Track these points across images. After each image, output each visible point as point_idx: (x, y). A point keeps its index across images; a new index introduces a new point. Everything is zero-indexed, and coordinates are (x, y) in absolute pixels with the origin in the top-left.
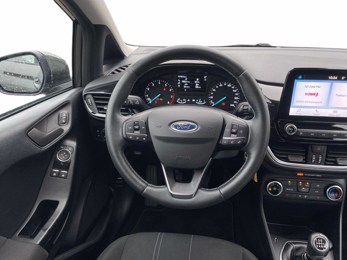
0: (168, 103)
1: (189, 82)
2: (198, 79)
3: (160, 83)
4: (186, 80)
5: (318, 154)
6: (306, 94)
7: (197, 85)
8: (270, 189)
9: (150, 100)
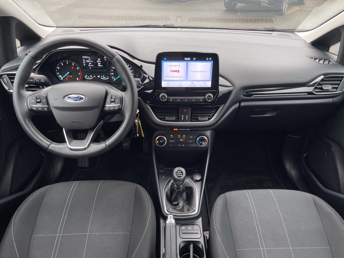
0: (77, 79)
1: (92, 61)
2: (99, 59)
3: (68, 63)
4: (90, 60)
5: (185, 114)
6: (171, 71)
7: (99, 64)
8: (158, 142)
9: (62, 77)
